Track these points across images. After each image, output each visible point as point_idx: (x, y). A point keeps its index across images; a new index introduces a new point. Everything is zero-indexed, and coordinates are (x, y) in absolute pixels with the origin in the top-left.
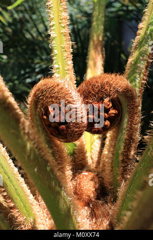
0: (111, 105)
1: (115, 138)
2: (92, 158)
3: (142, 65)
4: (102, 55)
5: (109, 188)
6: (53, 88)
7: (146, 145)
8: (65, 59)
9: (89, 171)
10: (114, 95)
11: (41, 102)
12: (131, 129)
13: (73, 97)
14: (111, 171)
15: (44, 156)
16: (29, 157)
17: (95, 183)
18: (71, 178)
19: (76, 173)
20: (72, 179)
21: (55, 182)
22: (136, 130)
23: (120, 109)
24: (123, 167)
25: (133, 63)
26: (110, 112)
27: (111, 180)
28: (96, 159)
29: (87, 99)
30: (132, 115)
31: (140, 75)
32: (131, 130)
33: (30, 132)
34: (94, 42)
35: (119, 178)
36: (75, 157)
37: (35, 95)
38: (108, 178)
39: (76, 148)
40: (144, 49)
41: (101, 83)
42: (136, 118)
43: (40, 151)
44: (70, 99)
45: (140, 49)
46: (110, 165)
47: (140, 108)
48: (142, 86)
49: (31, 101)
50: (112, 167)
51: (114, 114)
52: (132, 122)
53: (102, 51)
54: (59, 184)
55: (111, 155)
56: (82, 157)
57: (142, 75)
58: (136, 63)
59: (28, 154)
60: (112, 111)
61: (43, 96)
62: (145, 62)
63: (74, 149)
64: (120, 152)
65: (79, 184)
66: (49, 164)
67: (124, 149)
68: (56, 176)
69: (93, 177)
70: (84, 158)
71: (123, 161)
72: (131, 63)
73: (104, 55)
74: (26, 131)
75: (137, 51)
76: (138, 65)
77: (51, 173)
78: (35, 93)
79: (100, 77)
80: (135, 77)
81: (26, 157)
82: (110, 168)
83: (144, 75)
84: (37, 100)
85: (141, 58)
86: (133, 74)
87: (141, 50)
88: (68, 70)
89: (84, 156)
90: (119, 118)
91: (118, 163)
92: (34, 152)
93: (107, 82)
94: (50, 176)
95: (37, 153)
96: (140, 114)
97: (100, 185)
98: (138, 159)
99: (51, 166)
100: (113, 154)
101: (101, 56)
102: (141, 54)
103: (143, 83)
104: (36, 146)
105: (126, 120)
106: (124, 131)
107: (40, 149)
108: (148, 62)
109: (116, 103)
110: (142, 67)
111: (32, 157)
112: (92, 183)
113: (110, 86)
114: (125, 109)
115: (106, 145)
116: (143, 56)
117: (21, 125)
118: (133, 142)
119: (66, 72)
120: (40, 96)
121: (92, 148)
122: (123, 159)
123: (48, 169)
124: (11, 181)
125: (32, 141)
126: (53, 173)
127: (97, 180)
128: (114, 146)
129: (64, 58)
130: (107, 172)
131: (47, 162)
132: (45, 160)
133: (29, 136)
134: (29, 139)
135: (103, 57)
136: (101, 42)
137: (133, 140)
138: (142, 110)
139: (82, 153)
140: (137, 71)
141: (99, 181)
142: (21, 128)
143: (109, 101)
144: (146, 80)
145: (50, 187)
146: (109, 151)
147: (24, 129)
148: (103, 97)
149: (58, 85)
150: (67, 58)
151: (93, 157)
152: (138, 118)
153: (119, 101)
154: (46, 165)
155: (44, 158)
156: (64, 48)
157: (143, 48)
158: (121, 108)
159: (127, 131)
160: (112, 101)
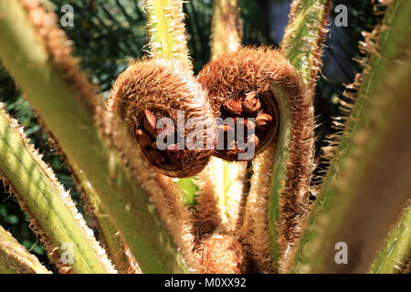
0: (259, 105)
1: (269, 168)
2: (228, 216)
3: (311, 38)
4: (238, 31)
5: (263, 260)
6: (153, 75)
7: (328, 165)
8: (171, 32)
9: (224, 233)
10: (264, 85)
11: (132, 103)
12: (297, 147)
13: (190, 90)
14: (265, 229)
15: (142, 183)
16: (114, 180)
17: (237, 254)
18: (192, 247)
19: (200, 239)
20: (193, 250)
21: (163, 235)
22: (307, 150)
23: (276, 113)
24: (286, 219)
25: (294, 36)
26: (258, 118)
27: (265, 246)
28: (235, 217)
29: (215, 95)
30: (298, 121)
31: (307, 55)
32: (298, 150)
33: (115, 133)
34: (221, 9)
35: (280, 240)
36: (198, 209)
37: (120, 94)
38: (260, 242)
39: (198, 193)
40: (313, 10)
41: (240, 65)
42: (305, 128)
43: (135, 172)
44: (185, 94)
45: (305, 10)
46: (262, 219)
47: (312, 109)
48: (312, 77)
49: (113, 107)
50: (267, 222)
51: (266, 121)
52: (298, 135)
53: (237, 24)
54: (172, 241)
55: (263, 200)
56: (211, 209)
57: (311, 56)
58: (299, 35)
59: (112, 175)
60: (262, 117)
61: (135, 92)
62: (316, 32)
63: (195, 196)
64: (280, 191)
65: (208, 256)
66: (151, 199)
67: (287, 185)
68: (165, 224)
69: (233, 245)
70: (214, 212)
71: (286, 209)
72: (291, 37)
73: (241, 33)
74: (108, 131)
75: (301, 14)
76: (304, 38)
77: (156, 218)
78: (121, 90)
79: (236, 54)
80: (299, 60)
81: (109, 182)
82: (263, 225)
83: (316, 56)
84: (124, 101)
85: (308, 25)
86: (295, 55)
87: (307, 12)
88: (178, 51)
89: (215, 208)
90: (275, 130)
91: (278, 212)
92: (124, 174)
93: (250, 63)
94: (154, 223)
95: (128, 175)
96: (311, 120)
97: (246, 258)
98: (314, 193)
99: (156, 204)
100: (267, 198)
101: (235, 32)
102: (308, 19)
103: (314, 71)
104: (126, 161)
105: (287, 132)
106: (285, 153)
107: (133, 169)
108: (321, 34)
109: (268, 102)
110: (310, 41)
111: (119, 183)
112: (231, 253)
113: (256, 69)
114: (285, 111)
115: (253, 187)
116: (311, 23)
117: (96, 117)
118: (303, 174)
119: (175, 54)
120: (130, 93)
121: (227, 198)
122: (286, 204)
123: (151, 208)
124: (82, 252)
125: (120, 151)
126: (159, 218)
127: (239, 248)
128: (268, 182)
129: (170, 30)
130: (258, 232)
131: (148, 195)
132: (143, 190)
133: (112, 140)
134: (113, 146)
135: (239, 35)
136: (235, 8)
137: (303, 168)
138: (316, 113)
139: (210, 201)
140: (303, 49)
141: (244, 251)
142: (98, 123)
143: (256, 97)
144: (319, 66)
145: (155, 245)
146: (259, 193)
147: (103, 126)
148: (244, 90)
149: (161, 71)
150: (175, 29)
151: (229, 212)
152: (310, 127)
153: (274, 98)
154: (147, 202)
155: (142, 186)
156: (169, 13)
157: (310, 9)
158: (278, 110)
159: (290, 152)
160: (260, 97)
